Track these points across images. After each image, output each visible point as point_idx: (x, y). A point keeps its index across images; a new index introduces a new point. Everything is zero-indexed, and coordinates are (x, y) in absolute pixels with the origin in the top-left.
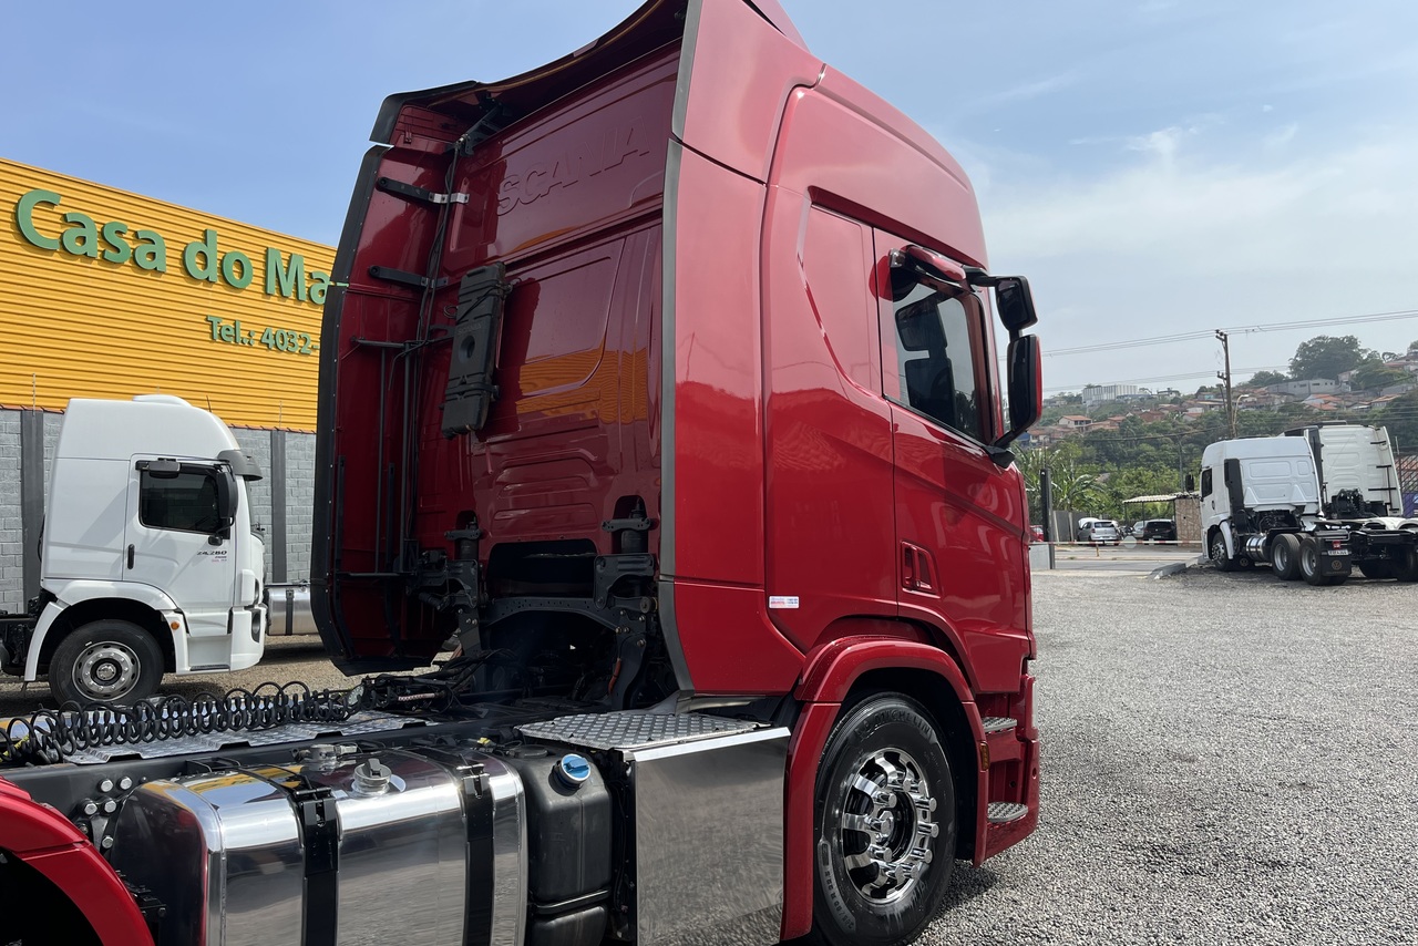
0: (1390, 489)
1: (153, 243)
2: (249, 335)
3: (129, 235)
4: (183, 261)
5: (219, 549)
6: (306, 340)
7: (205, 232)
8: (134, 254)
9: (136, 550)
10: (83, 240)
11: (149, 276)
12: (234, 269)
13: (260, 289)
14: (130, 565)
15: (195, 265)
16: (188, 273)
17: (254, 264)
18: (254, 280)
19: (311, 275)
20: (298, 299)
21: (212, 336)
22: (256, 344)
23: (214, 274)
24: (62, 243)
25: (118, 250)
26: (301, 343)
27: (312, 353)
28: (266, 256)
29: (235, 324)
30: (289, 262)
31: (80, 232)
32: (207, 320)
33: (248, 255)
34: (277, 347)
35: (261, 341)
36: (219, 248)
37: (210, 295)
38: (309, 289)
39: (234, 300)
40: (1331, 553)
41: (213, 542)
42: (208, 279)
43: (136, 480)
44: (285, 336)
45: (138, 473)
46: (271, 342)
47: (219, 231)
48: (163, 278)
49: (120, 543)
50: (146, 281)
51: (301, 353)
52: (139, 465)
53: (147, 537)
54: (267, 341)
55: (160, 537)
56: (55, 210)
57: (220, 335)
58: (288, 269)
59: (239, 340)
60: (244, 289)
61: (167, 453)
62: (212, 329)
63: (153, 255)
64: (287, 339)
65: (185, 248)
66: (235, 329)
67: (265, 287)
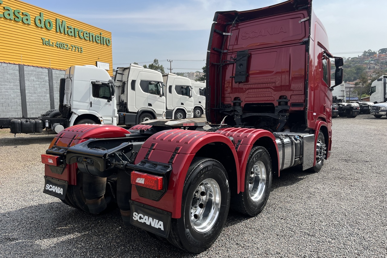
0: (343, 96)
1: (27, 16)
2: (53, 43)
3: (21, 13)
4: (35, 22)
5: (109, 103)
6: (67, 46)
7: (40, 13)
8: (22, 19)
9: (92, 103)
10: (9, 15)
11: (26, 26)
12: (48, 24)
13: (55, 30)
14: (91, 106)
15: (38, 22)
16: (36, 25)
17: (53, 23)
18: (54, 28)
19: (68, 27)
20: (65, 34)
21: (43, 44)
22: (54, 46)
23: (43, 26)
24: (4, 15)
25: (18, 18)
26: (66, 46)
27: (69, 50)
28: (56, 21)
29: (49, 40)
30: (62, 23)
31: (8, 12)
32: (41, 39)
33: (52, 20)
34: (60, 47)
35: (56, 45)
36: (44, 18)
37: (42, 32)
38: (68, 31)
39: (48, 33)
40: (334, 111)
41: (108, 101)
42: (41, 27)
43: (91, 86)
44: (62, 44)
45: (92, 84)
46: (58, 46)
47: (44, 13)
48: (30, 26)
49: (89, 101)
50: (25, 27)
51: (66, 49)
52: (92, 82)
53: (94, 100)
54: (57, 46)
55: (97, 100)
56: (1, 6)
57: (45, 43)
58: (62, 25)
59: (50, 45)
60: (51, 30)
61: (98, 80)
62: (43, 41)
63: (27, 20)
64: (62, 45)
65: (35, 18)
66: (49, 42)
67: (56, 30)
